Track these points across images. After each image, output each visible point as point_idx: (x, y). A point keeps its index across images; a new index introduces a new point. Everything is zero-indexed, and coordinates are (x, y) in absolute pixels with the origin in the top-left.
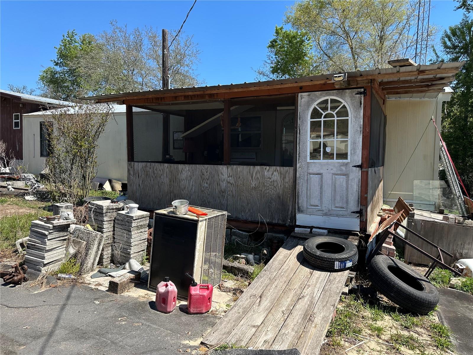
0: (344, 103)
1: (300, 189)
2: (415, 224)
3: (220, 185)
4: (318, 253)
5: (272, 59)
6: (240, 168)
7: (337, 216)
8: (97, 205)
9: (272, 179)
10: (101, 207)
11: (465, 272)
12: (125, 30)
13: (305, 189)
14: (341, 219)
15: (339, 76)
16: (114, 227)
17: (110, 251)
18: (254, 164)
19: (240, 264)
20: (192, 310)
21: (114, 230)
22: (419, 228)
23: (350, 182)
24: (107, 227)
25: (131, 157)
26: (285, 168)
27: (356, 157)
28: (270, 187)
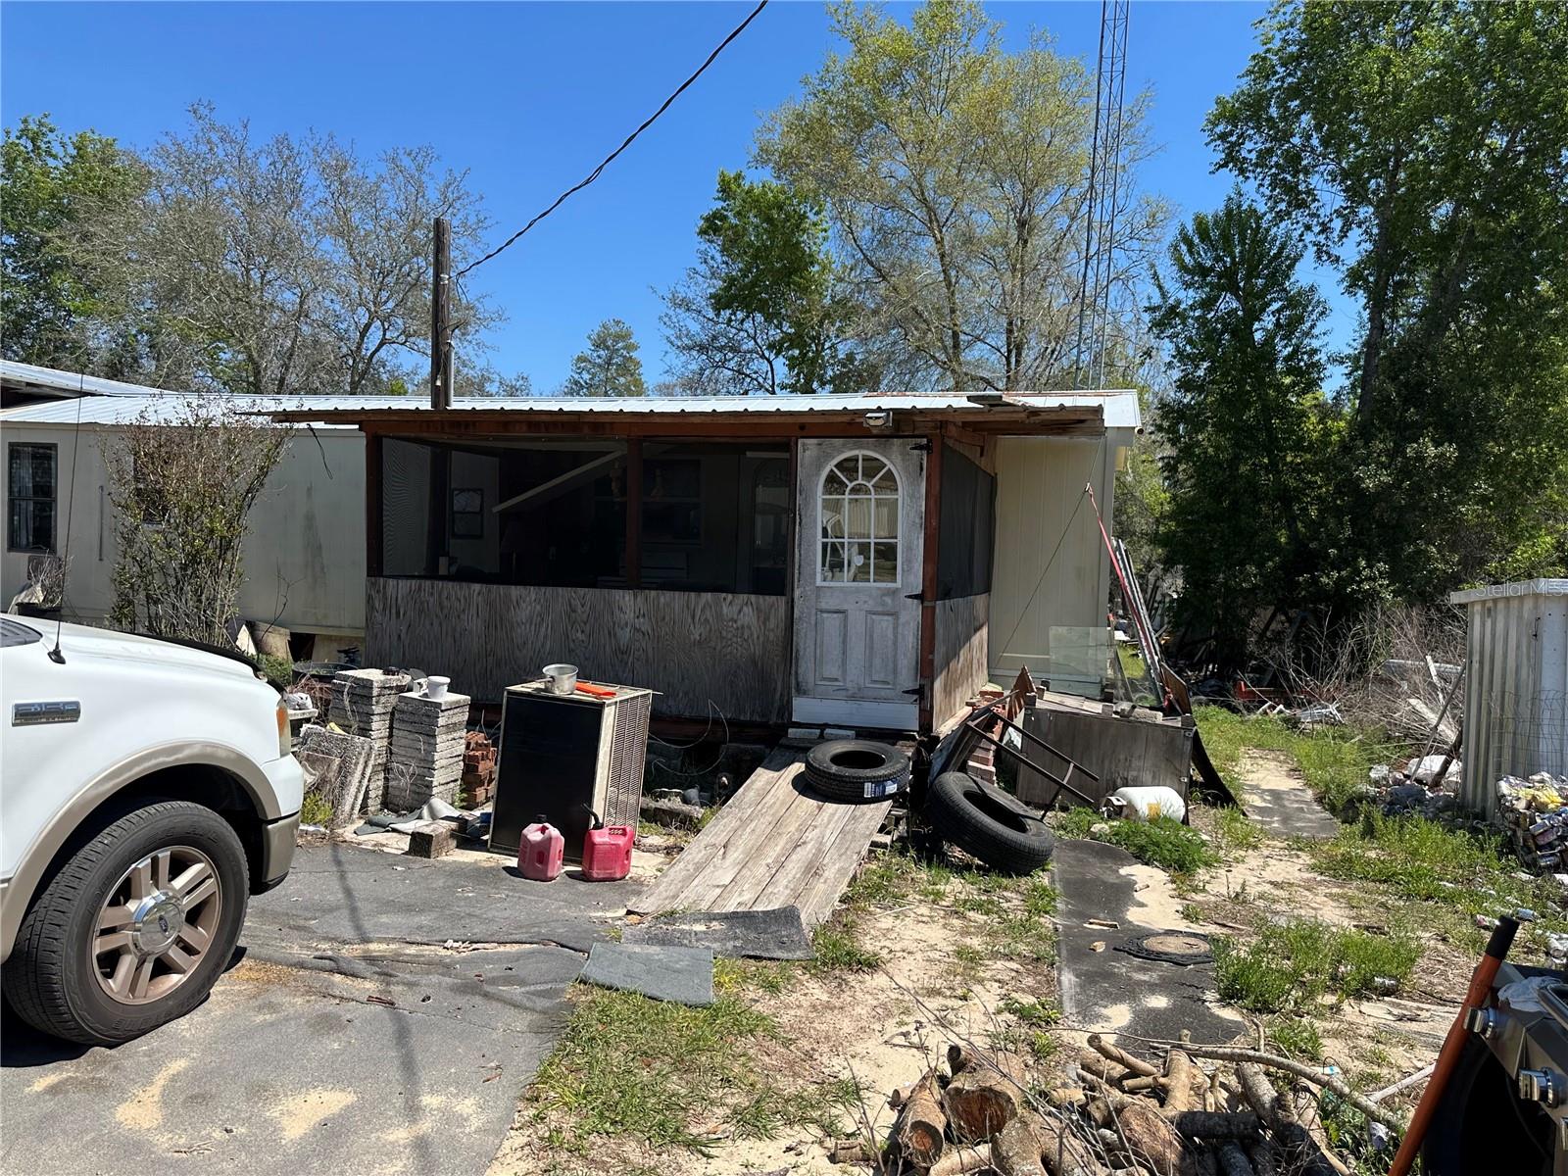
0: (890, 466)
1: (802, 645)
2: (1038, 719)
3: (615, 635)
4: (834, 769)
5: (712, 262)
6: (665, 597)
7: (876, 699)
8: (356, 680)
9: (739, 623)
10: (367, 685)
11: (1125, 811)
12: (240, 138)
13: (810, 643)
14: (884, 706)
15: (877, 418)
16: (391, 728)
17: (381, 783)
18: (699, 588)
19: (673, 803)
20: (595, 873)
21: (391, 736)
22: (1044, 727)
23: (900, 630)
24: (379, 726)
25: (376, 566)
26: (767, 597)
27: (912, 578)
28: (735, 639)
